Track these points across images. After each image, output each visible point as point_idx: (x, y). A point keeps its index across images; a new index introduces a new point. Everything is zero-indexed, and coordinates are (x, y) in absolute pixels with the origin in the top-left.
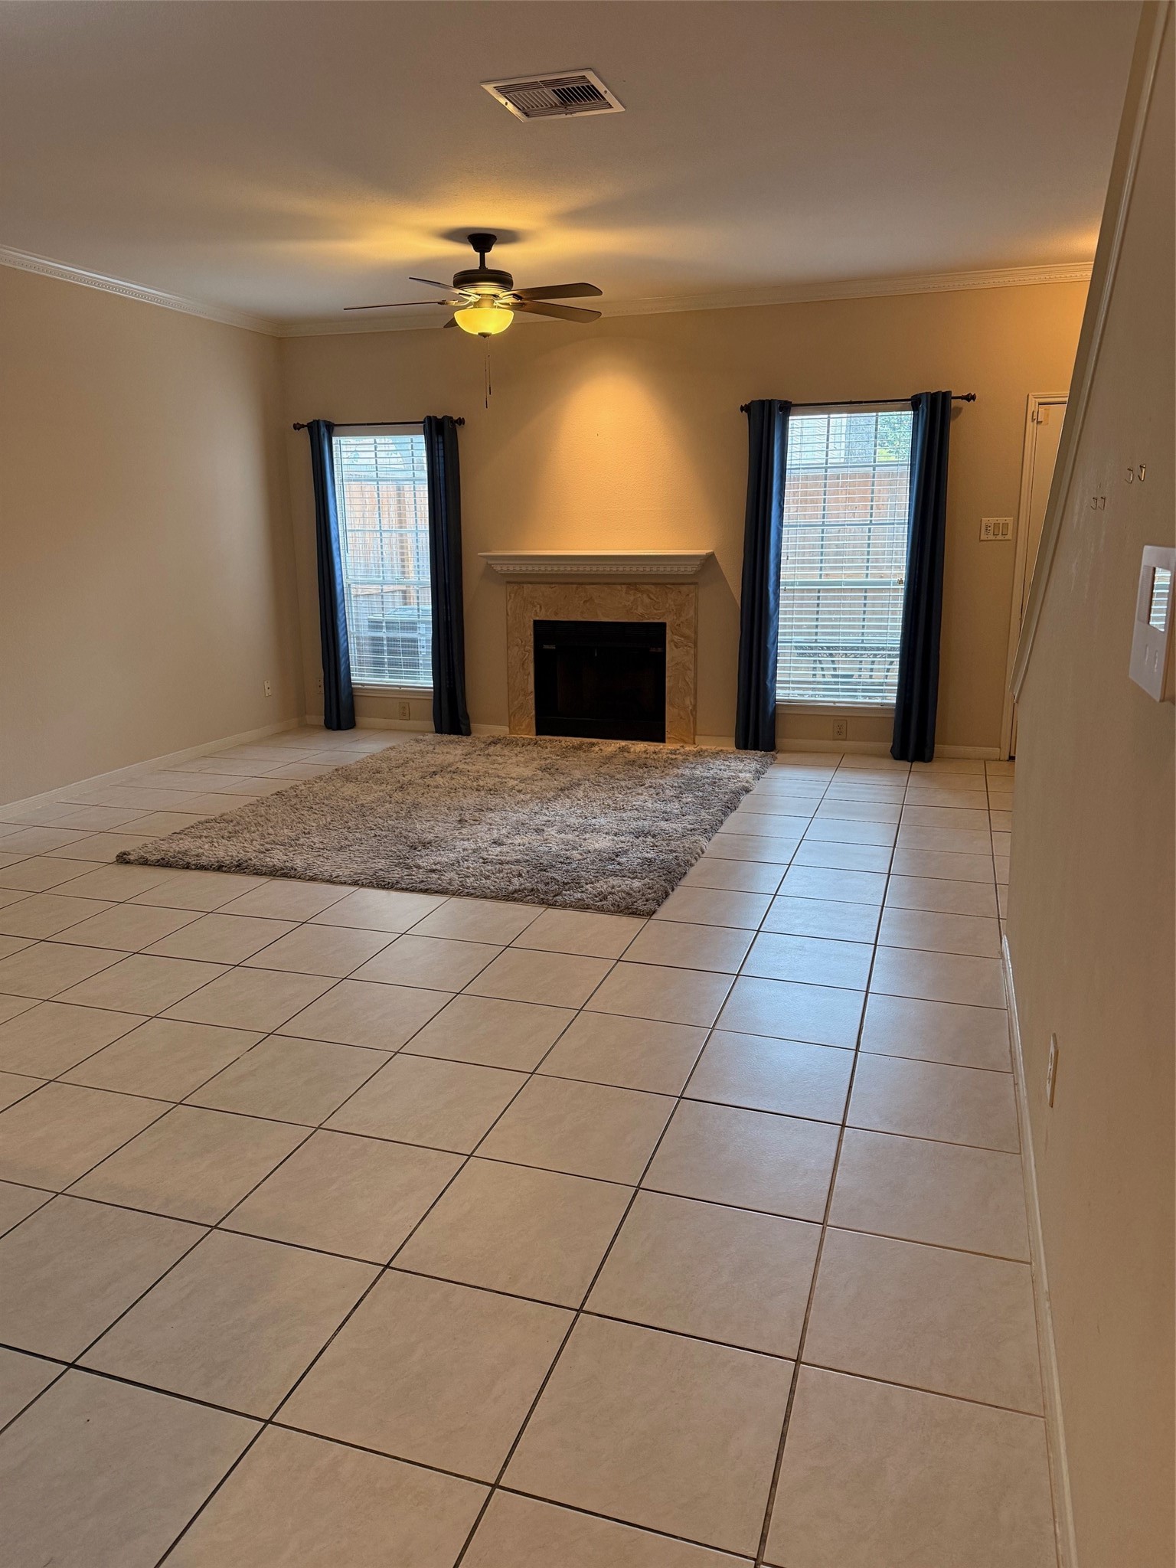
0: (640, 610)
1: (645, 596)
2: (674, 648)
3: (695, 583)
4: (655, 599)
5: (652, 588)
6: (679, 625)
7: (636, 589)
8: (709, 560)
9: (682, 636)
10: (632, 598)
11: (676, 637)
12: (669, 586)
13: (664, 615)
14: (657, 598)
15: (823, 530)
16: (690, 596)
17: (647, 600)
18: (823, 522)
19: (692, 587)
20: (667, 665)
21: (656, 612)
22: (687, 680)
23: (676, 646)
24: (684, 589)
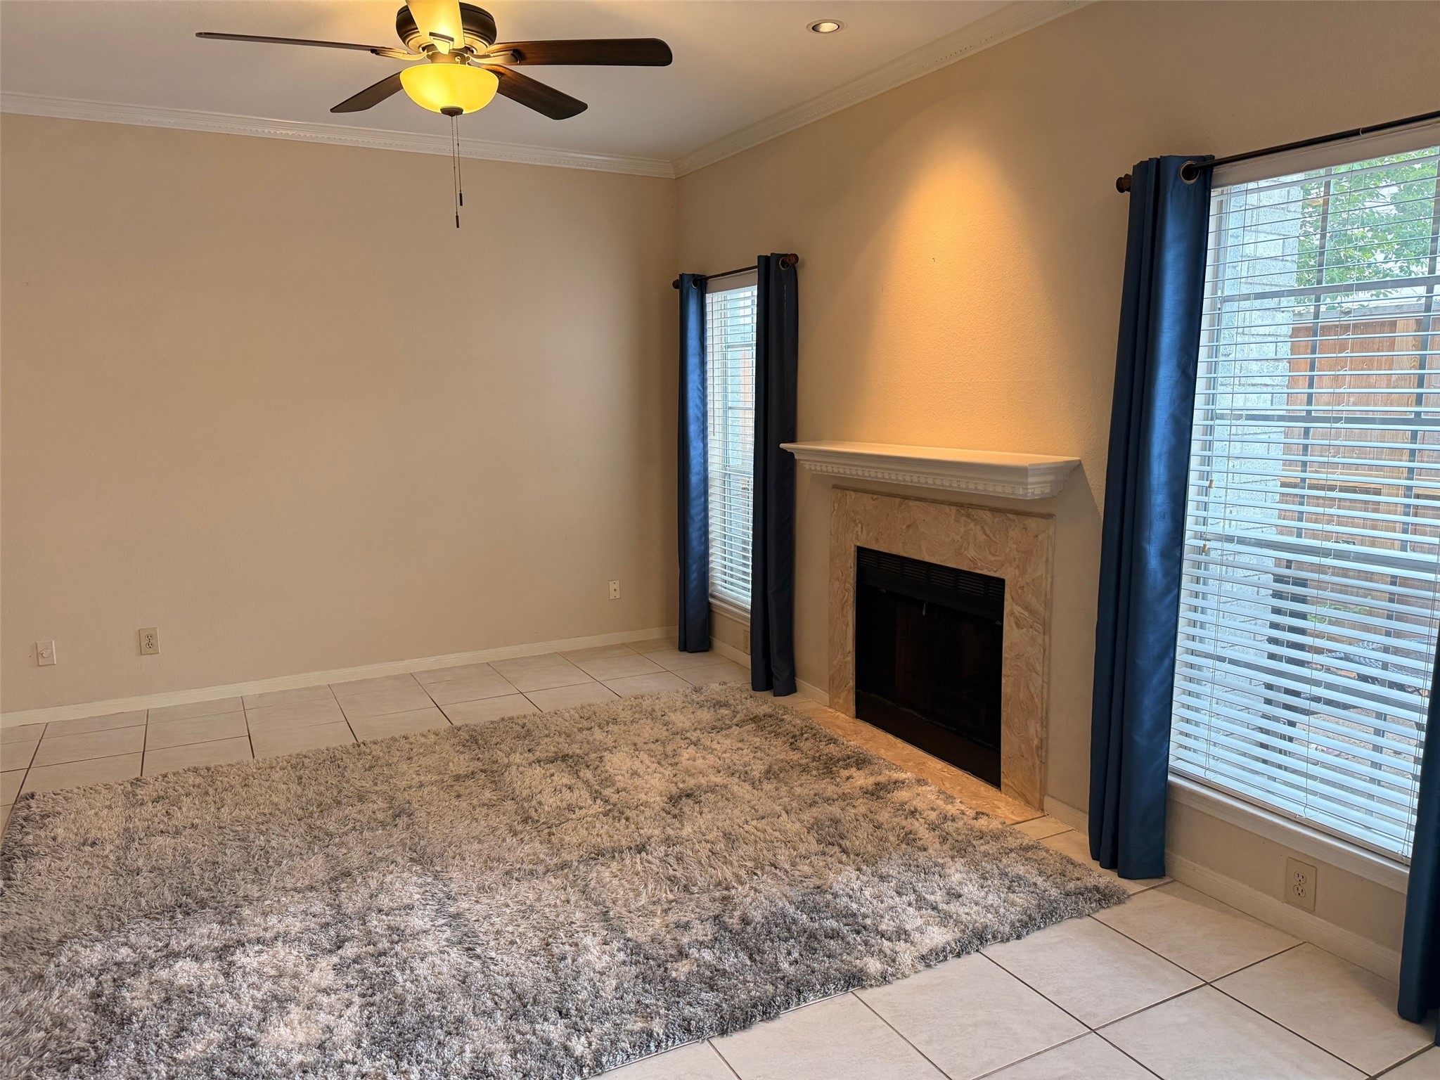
0: (971, 553)
1: (979, 527)
2: (1015, 627)
3: (1049, 516)
4: (991, 535)
5: (987, 516)
6: (1022, 588)
7: (968, 516)
8: (1074, 470)
9: (1026, 608)
10: (962, 530)
11: (1019, 609)
12: (1010, 516)
13: (1002, 566)
14: (994, 536)
15: (1307, 430)
16: (1040, 537)
17: (981, 537)
18: (1309, 412)
19: (1043, 521)
20: (1004, 655)
21: (992, 558)
22: (1033, 690)
23: (1017, 625)
24: (1032, 523)
